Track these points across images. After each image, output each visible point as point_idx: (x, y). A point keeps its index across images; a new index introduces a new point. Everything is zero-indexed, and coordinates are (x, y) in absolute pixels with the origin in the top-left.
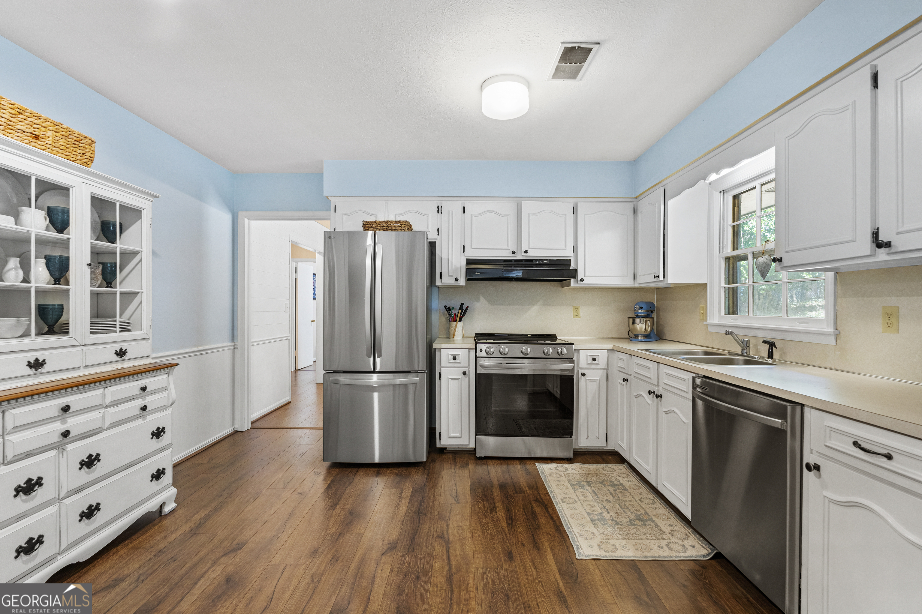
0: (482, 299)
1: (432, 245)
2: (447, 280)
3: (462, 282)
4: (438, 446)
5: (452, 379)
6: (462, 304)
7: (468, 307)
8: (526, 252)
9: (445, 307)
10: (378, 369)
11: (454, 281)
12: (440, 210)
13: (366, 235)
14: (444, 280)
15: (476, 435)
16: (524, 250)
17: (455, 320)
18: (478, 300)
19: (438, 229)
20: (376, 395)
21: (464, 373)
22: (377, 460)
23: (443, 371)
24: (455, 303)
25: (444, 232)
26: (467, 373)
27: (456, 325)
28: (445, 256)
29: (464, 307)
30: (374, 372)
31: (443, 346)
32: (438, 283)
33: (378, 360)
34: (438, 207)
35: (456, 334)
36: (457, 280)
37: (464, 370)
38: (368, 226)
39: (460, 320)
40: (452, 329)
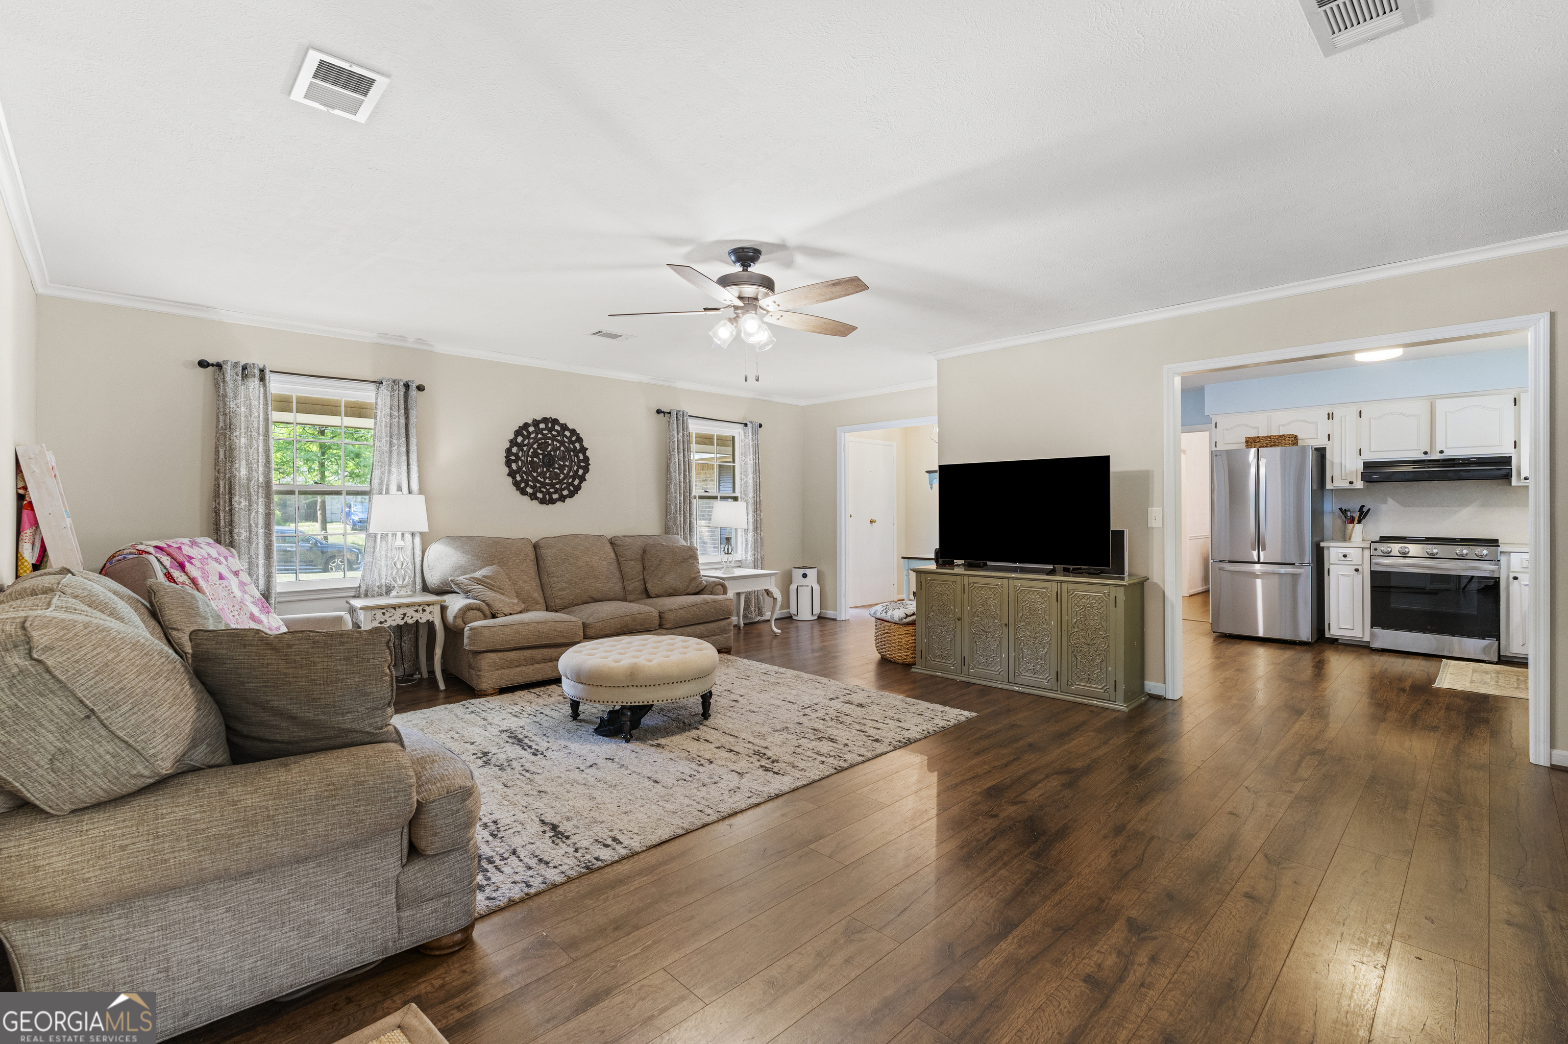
0: (1390, 501)
1: (1321, 453)
2: (1340, 483)
3: (1359, 484)
4: (1327, 635)
5: (1343, 575)
6: (1363, 506)
7: (1369, 509)
8: (1441, 452)
9: (1340, 509)
10: (1262, 560)
11: (1348, 484)
12: (1330, 416)
13: (1249, 453)
14: (1335, 483)
15: (1372, 627)
16: (1439, 449)
17: (1352, 520)
18: (1385, 502)
19: (1329, 435)
20: (1259, 582)
21: (1357, 570)
22: (1261, 634)
23: (1332, 568)
24: (1354, 505)
25: (1335, 438)
26: (1360, 570)
27: (1353, 527)
28: (1336, 460)
29: (1365, 510)
30: (1259, 562)
31: (1332, 544)
32: (1329, 486)
33: (1262, 553)
34: (1329, 414)
35: (1353, 535)
36: (1351, 483)
37: (1357, 567)
38: (1251, 442)
39: (1359, 522)
40: (1348, 531)
